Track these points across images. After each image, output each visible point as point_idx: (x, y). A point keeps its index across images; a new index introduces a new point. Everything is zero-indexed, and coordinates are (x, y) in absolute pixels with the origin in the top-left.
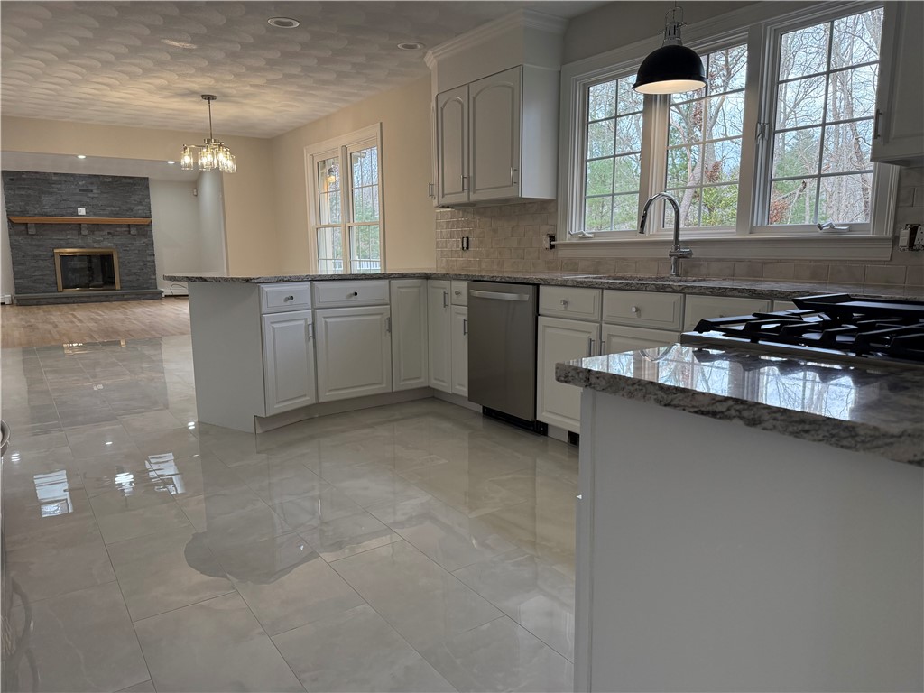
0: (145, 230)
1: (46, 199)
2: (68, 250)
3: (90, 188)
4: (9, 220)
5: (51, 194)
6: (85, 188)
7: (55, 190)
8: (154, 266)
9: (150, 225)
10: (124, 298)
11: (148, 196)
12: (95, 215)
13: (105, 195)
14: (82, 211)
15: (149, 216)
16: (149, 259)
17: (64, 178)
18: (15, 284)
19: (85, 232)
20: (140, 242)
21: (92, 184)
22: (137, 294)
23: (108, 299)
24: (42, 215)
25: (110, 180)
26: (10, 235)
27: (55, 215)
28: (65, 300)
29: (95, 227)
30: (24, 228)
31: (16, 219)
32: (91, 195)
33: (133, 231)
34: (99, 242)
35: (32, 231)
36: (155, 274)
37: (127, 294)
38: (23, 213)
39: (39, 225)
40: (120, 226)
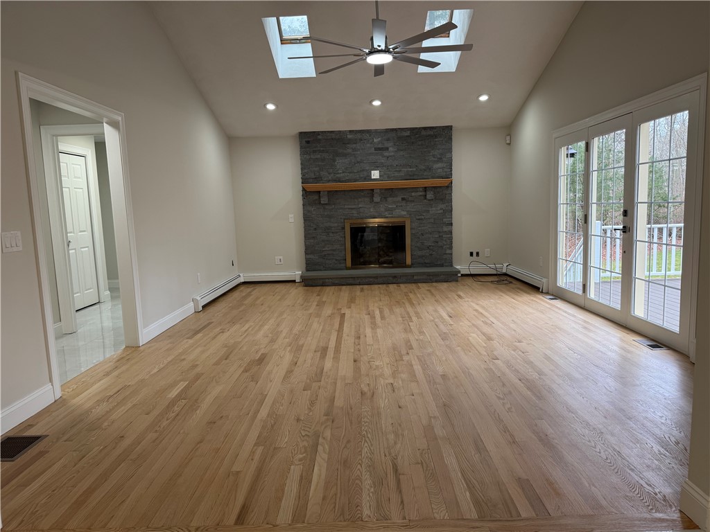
0: (443, 193)
1: (341, 163)
3: (387, 144)
4: (304, 189)
5: (345, 155)
6: (380, 146)
7: (350, 151)
8: (451, 239)
9: (449, 186)
10: (413, 280)
11: (450, 150)
12: (389, 178)
13: (402, 153)
14: (375, 174)
15: (449, 175)
16: (445, 229)
17: (359, 136)
18: (307, 260)
19: (377, 199)
20: (437, 209)
21: (388, 140)
22: (429, 274)
23: (395, 280)
24: (335, 181)
25: (408, 133)
26: (303, 205)
27: (349, 181)
28: (351, 281)
29: (389, 192)
30: (316, 197)
31: (312, 187)
32: (386, 154)
33: (430, 195)
34: (391, 210)
35: (324, 200)
36: (451, 248)
37: (418, 274)
38: (317, 179)
39: (331, 193)
40: (415, 189)
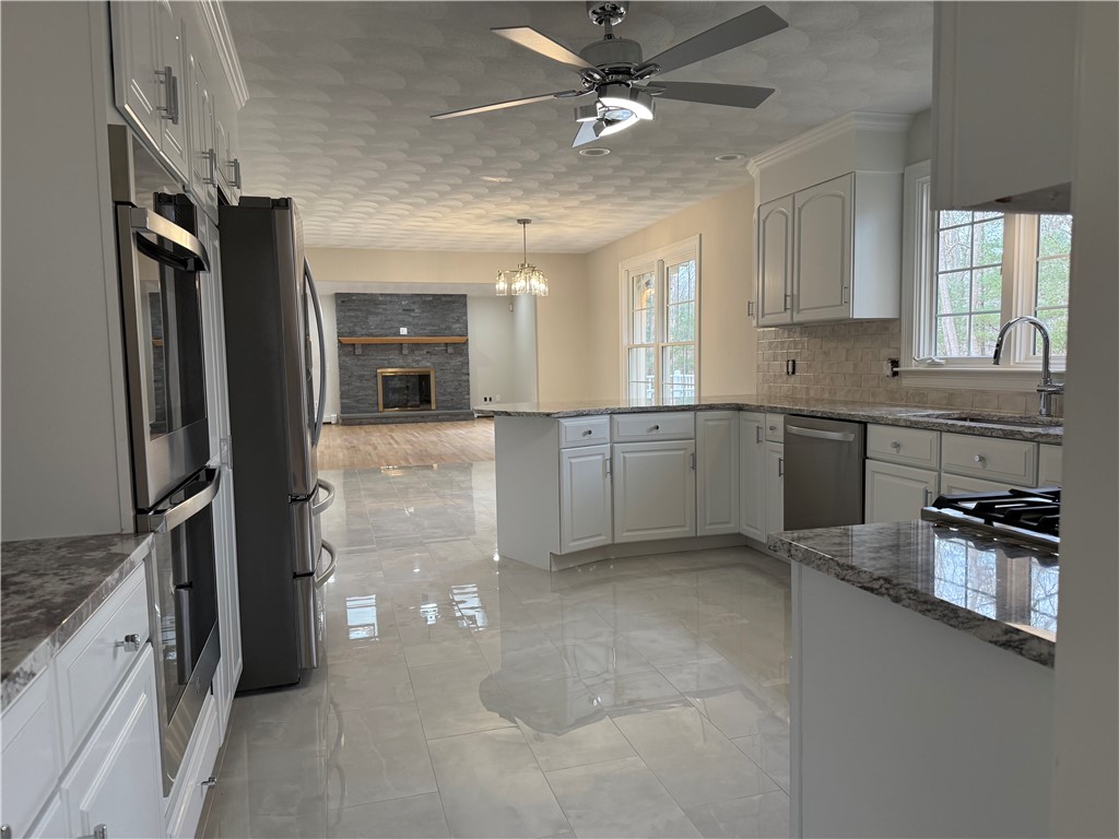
0: (461, 349)
1: (373, 320)
2: (390, 370)
3: (413, 307)
4: (339, 341)
5: (377, 314)
6: (407, 308)
7: (380, 310)
8: (468, 386)
9: (466, 343)
10: (438, 419)
11: (466, 314)
12: (416, 334)
13: (425, 314)
14: (404, 331)
15: (466, 335)
16: (464, 378)
17: (388, 298)
18: (342, 403)
19: (405, 352)
20: (456, 361)
21: (414, 303)
22: (451, 415)
23: (424, 420)
24: (368, 335)
25: (431, 298)
26: (339, 355)
27: (381, 335)
28: (384, 420)
29: (416, 347)
30: (351, 349)
31: (345, 340)
32: (413, 314)
33: (450, 350)
34: (418, 361)
35: (358, 351)
36: (469, 394)
37: (440, 414)
38: (352, 334)
39: (365, 346)
40: (438, 344)
